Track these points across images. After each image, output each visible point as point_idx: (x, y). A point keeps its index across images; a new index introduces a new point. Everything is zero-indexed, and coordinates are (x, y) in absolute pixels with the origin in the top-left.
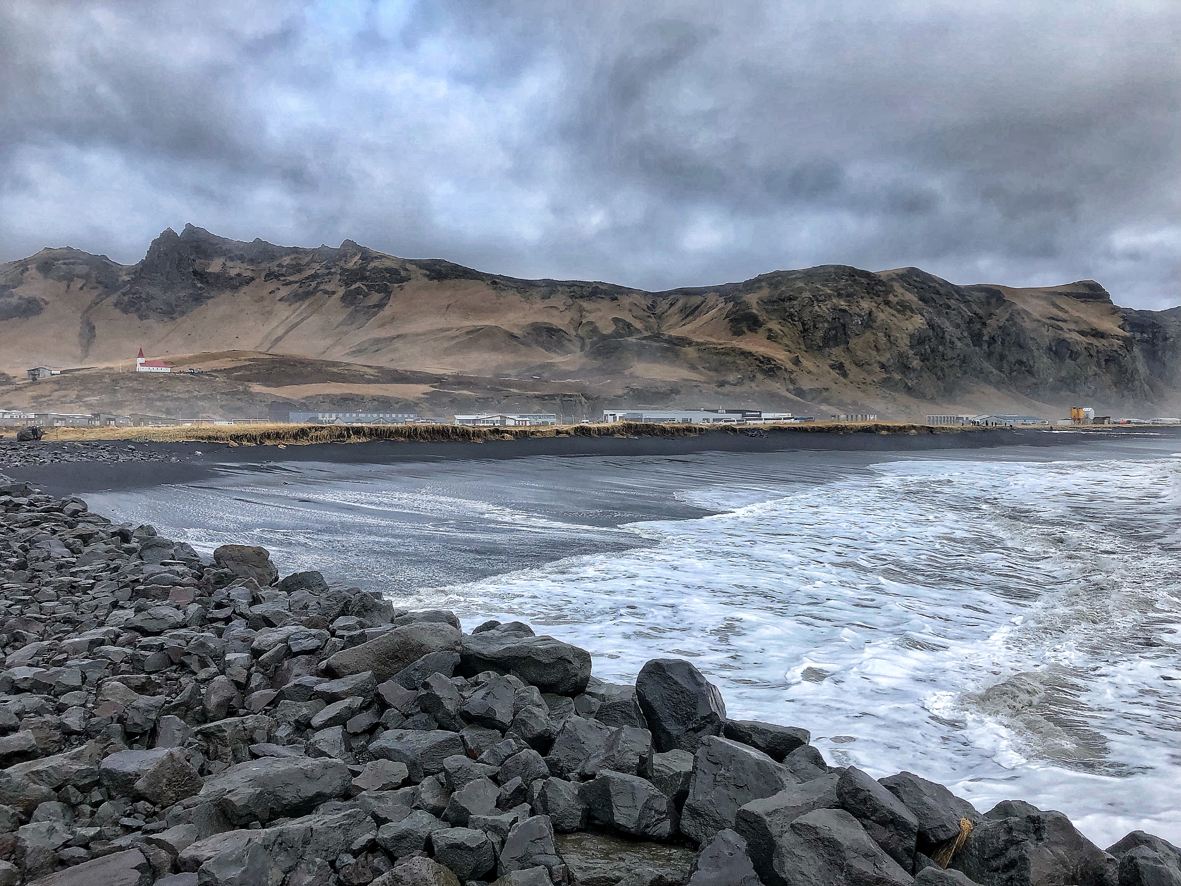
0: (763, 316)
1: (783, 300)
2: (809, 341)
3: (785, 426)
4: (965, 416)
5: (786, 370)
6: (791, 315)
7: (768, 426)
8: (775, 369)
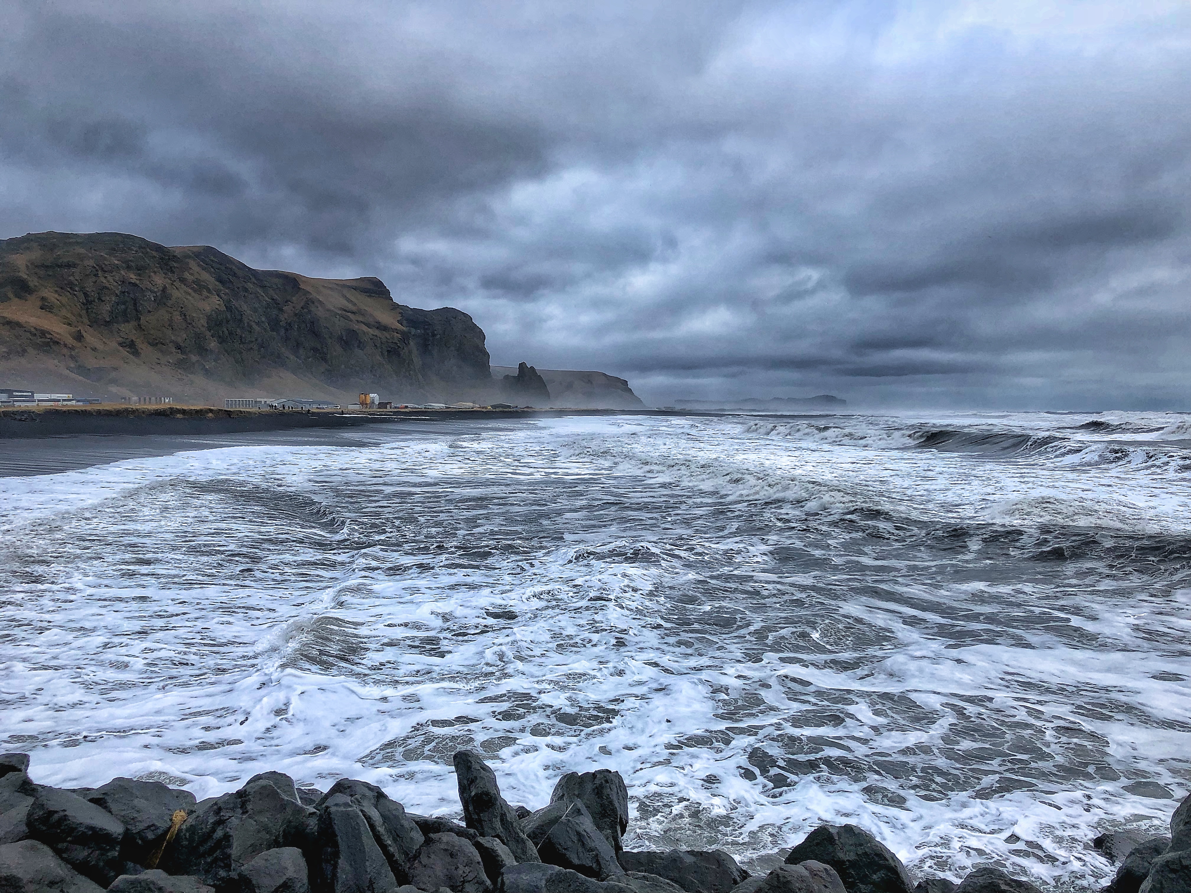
0: (33, 282)
1: (60, 266)
2: (94, 315)
3: (64, 409)
4: (263, 400)
5: (65, 345)
6: (71, 285)
7: (41, 409)
8: (51, 344)
